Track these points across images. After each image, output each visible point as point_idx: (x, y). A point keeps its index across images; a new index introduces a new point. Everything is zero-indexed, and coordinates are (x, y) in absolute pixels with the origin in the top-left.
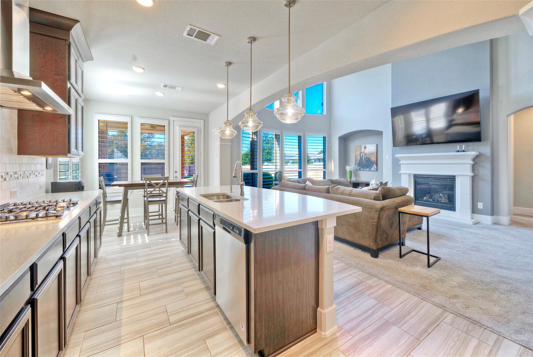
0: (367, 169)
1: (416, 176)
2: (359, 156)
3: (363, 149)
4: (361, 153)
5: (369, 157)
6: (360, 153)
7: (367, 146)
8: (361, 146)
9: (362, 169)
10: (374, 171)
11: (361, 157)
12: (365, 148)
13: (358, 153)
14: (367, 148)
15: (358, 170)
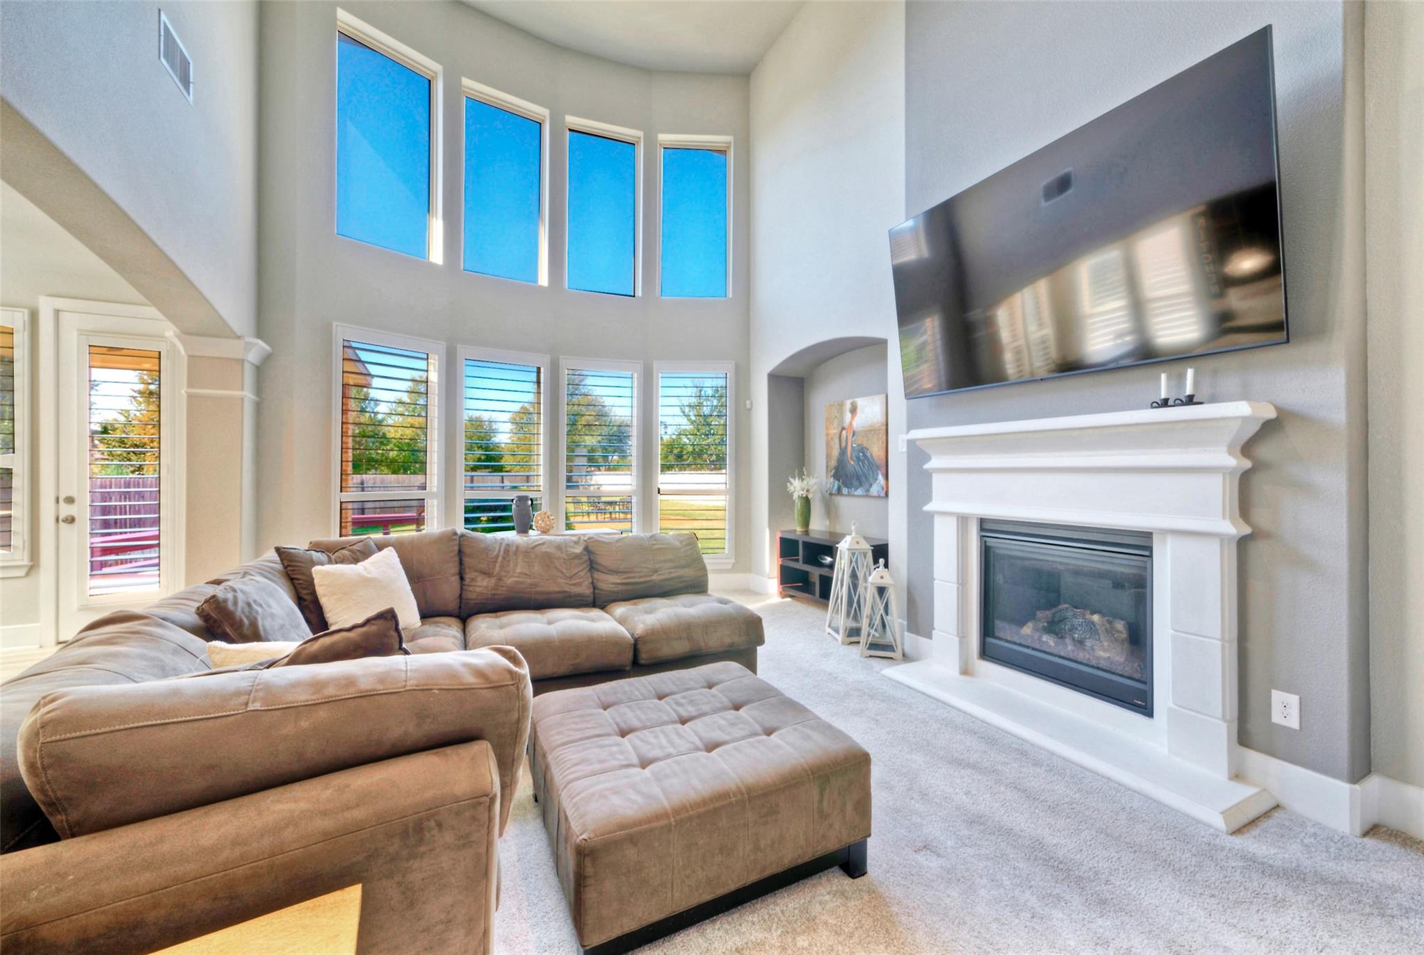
0: (860, 492)
1: (986, 526)
2: (837, 441)
3: (848, 416)
4: (843, 429)
5: (865, 445)
6: (840, 429)
7: (860, 402)
8: (841, 405)
9: (845, 491)
10: (879, 497)
11: (843, 444)
12: (854, 410)
13: (834, 431)
14: (858, 410)
15: (835, 495)
